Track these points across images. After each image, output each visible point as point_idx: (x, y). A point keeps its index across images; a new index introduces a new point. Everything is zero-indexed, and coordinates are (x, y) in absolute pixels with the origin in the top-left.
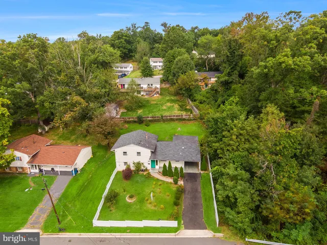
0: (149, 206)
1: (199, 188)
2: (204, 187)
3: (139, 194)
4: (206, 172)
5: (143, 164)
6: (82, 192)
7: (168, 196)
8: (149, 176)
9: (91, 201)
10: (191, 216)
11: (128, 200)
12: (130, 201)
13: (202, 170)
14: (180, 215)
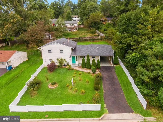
0: (70, 91)
1: (115, 76)
2: (119, 75)
3: (61, 82)
4: (118, 65)
5: (65, 60)
6: (11, 82)
7: (88, 82)
8: (70, 69)
9: (16, 88)
10: (113, 99)
11: (50, 87)
12: (52, 88)
13: (114, 64)
14: (102, 99)
